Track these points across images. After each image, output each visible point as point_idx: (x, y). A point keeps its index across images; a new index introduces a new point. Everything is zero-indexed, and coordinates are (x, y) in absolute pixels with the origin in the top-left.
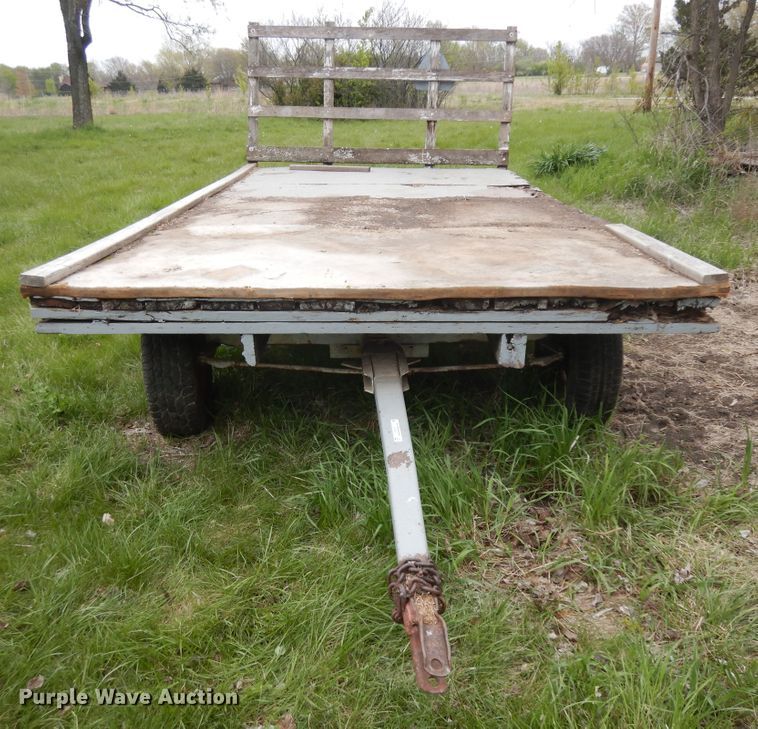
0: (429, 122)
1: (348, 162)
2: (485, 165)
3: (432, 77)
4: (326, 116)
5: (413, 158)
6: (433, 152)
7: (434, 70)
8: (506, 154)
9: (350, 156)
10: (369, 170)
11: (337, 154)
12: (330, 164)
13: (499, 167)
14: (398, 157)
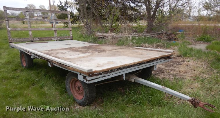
0: (55, 31)
1: (38, 41)
2: (69, 40)
3: (54, 21)
4: (30, 30)
5: (53, 39)
6: (57, 37)
7: (54, 19)
8: (72, 37)
9: (38, 39)
10: (48, 42)
11: (35, 39)
12: (33, 42)
13: (71, 40)
14: (50, 39)
